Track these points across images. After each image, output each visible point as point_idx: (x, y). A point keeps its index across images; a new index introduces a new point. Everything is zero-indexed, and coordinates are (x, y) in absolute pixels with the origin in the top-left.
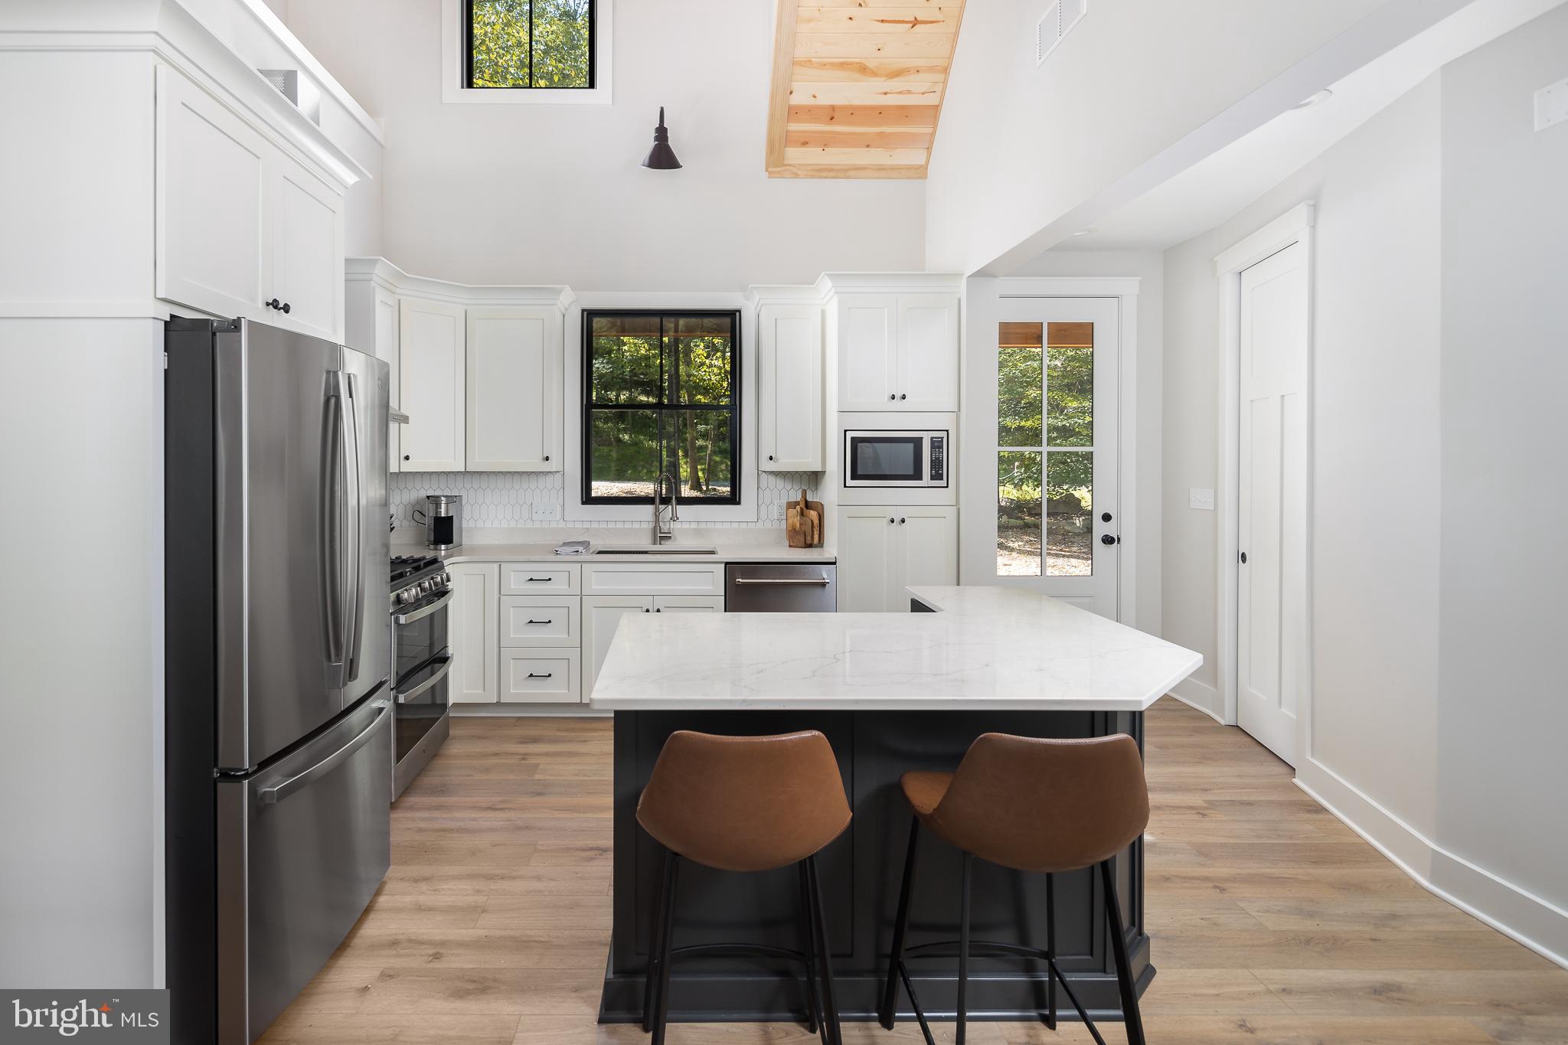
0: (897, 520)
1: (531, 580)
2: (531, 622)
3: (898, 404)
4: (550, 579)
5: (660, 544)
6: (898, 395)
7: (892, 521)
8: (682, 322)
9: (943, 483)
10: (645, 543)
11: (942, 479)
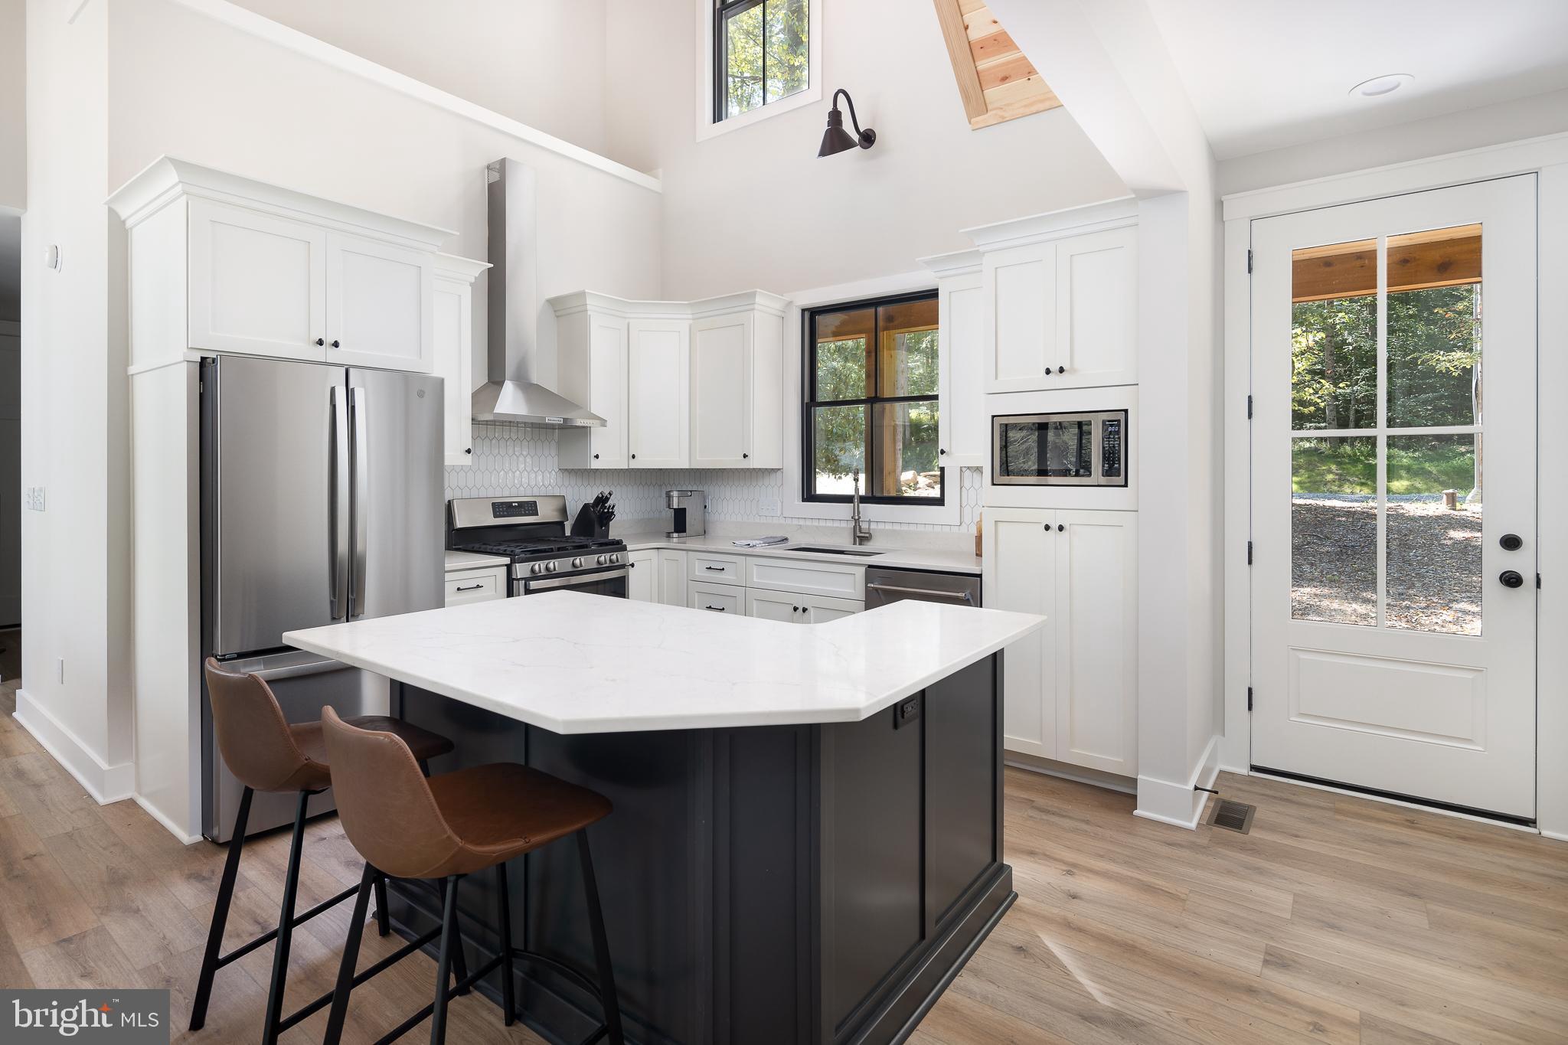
0: (1055, 526)
1: (710, 568)
2: (710, 607)
3: (1055, 380)
4: (723, 569)
5: (860, 544)
6: (1055, 368)
7: (1047, 528)
8: (881, 310)
9: (1121, 480)
10: (846, 543)
11: (1119, 475)
